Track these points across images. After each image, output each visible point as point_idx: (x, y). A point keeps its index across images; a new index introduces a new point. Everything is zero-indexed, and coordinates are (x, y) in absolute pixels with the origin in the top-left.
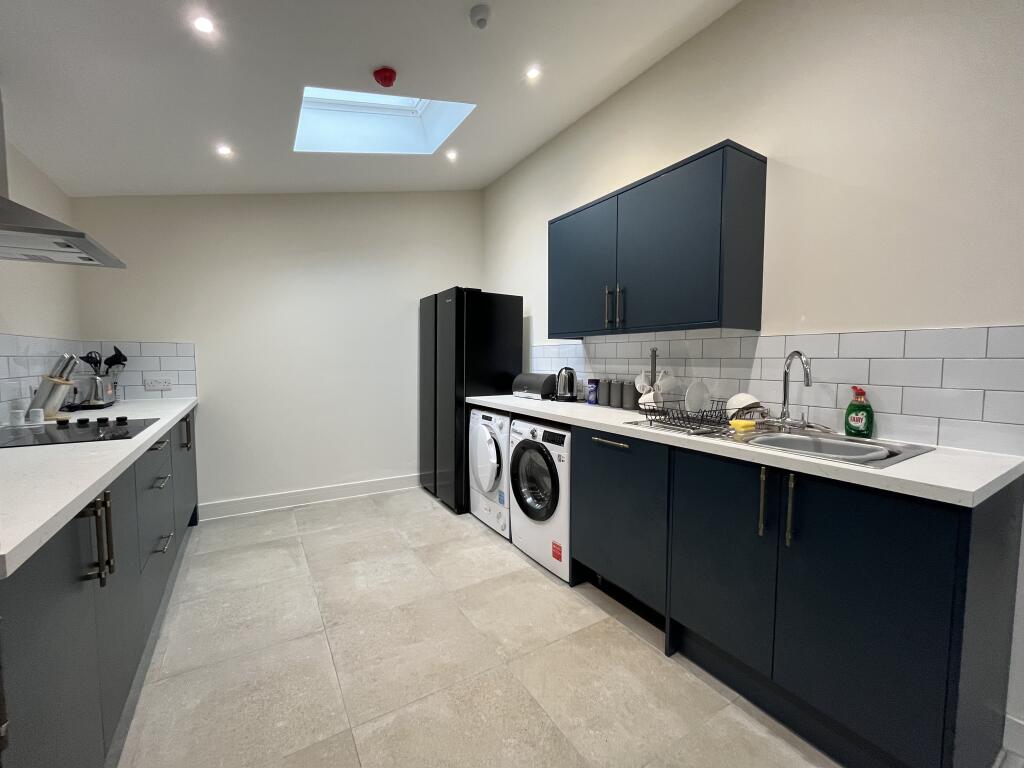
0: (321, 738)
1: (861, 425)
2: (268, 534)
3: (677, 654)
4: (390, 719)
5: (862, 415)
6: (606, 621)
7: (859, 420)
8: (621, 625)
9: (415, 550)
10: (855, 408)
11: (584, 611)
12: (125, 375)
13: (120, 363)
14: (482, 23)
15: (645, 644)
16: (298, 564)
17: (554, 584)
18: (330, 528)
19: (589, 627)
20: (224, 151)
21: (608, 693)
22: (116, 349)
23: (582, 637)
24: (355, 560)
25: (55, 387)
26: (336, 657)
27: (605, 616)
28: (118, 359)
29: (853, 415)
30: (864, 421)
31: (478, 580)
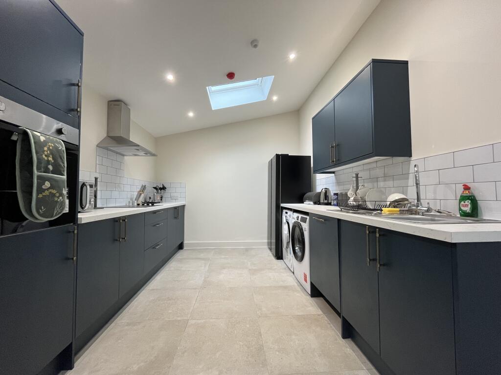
0: (179, 319)
1: (468, 209)
2: (202, 255)
3: (350, 339)
4: (202, 321)
5: (468, 202)
6: (319, 315)
7: (466, 206)
8: (326, 319)
9: (250, 270)
10: (463, 198)
11: (311, 308)
12: (166, 194)
13: (164, 189)
14: (255, 46)
15: (333, 330)
16: (205, 266)
17: (302, 294)
18: (223, 257)
19: (307, 315)
20: (191, 114)
21: (297, 342)
22: (163, 185)
23: (301, 318)
24: (224, 269)
25: (141, 194)
26: (199, 298)
27: (320, 312)
28: (164, 188)
29: (462, 203)
30: (469, 206)
31: (268, 285)
